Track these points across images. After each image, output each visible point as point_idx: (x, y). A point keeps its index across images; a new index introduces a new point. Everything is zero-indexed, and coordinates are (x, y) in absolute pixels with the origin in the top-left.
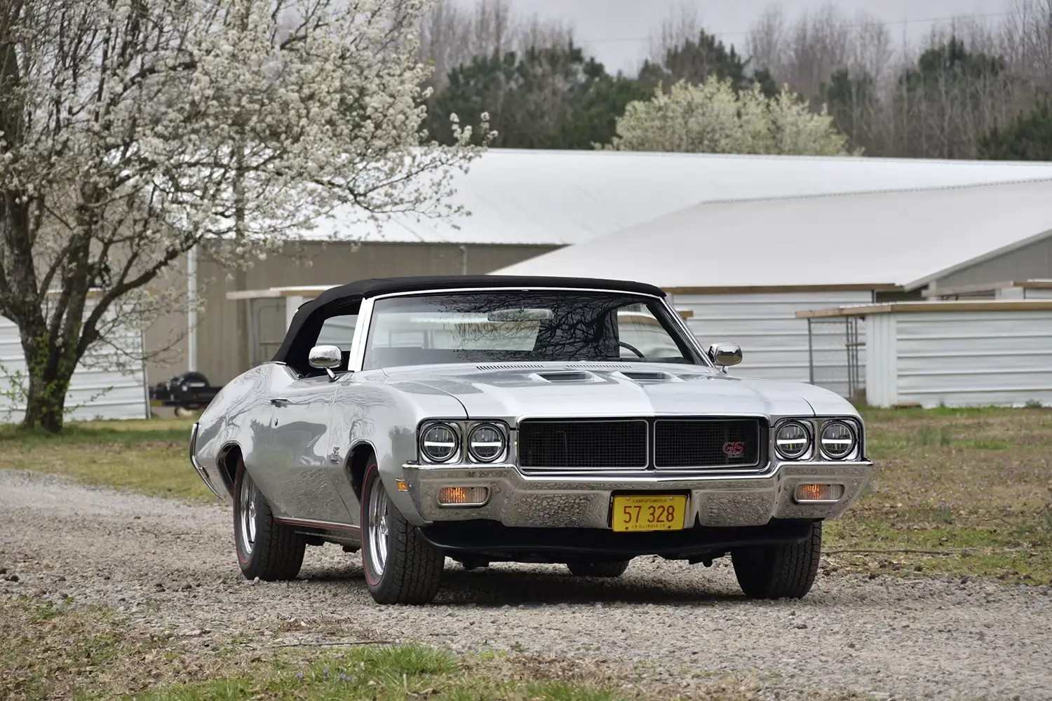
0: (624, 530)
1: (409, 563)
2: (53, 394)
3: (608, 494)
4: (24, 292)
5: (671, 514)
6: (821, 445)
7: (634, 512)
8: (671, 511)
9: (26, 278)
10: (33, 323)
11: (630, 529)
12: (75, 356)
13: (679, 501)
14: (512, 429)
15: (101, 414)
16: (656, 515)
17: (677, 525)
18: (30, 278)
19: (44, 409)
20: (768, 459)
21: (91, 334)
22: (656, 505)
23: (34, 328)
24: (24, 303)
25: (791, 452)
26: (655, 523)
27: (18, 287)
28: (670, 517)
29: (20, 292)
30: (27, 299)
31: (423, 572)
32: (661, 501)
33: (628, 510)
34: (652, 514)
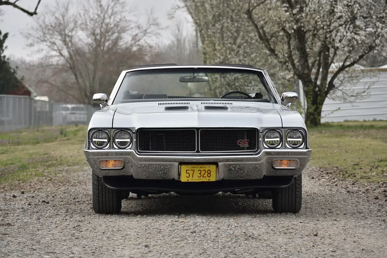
0: (187, 181)
1: (100, 195)
2: (315, 110)
3: (177, 164)
4: (303, 69)
5: (209, 174)
6: (287, 142)
7: (191, 172)
8: (209, 172)
9: (304, 63)
10: (307, 81)
11: (189, 181)
12: (324, 95)
13: (213, 168)
14: (133, 133)
15: (376, 118)
16: (202, 174)
17: (213, 179)
18: (306, 63)
19: (312, 117)
20: (258, 148)
21: (331, 86)
22: (202, 169)
23: (308, 84)
24: (303, 73)
25: (272, 145)
26: (202, 178)
27: (301, 67)
28: (209, 175)
29: (302, 69)
30: (305, 72)
31: (107, 199)
32: (204, 167)
33: (188, 172)
34: (200, 174)
